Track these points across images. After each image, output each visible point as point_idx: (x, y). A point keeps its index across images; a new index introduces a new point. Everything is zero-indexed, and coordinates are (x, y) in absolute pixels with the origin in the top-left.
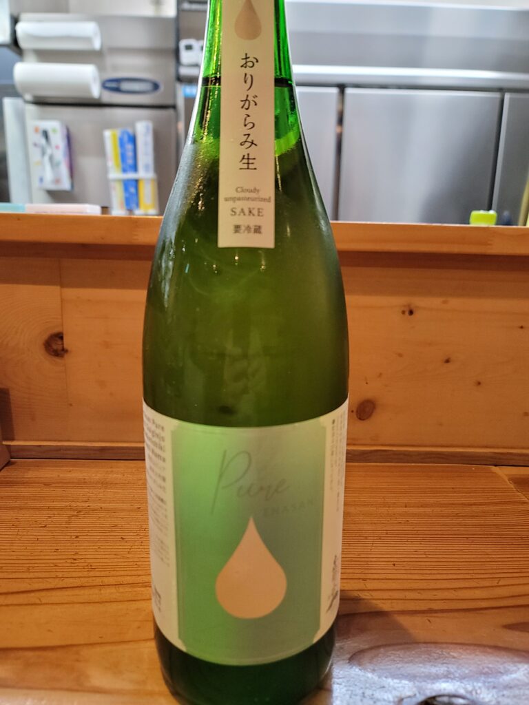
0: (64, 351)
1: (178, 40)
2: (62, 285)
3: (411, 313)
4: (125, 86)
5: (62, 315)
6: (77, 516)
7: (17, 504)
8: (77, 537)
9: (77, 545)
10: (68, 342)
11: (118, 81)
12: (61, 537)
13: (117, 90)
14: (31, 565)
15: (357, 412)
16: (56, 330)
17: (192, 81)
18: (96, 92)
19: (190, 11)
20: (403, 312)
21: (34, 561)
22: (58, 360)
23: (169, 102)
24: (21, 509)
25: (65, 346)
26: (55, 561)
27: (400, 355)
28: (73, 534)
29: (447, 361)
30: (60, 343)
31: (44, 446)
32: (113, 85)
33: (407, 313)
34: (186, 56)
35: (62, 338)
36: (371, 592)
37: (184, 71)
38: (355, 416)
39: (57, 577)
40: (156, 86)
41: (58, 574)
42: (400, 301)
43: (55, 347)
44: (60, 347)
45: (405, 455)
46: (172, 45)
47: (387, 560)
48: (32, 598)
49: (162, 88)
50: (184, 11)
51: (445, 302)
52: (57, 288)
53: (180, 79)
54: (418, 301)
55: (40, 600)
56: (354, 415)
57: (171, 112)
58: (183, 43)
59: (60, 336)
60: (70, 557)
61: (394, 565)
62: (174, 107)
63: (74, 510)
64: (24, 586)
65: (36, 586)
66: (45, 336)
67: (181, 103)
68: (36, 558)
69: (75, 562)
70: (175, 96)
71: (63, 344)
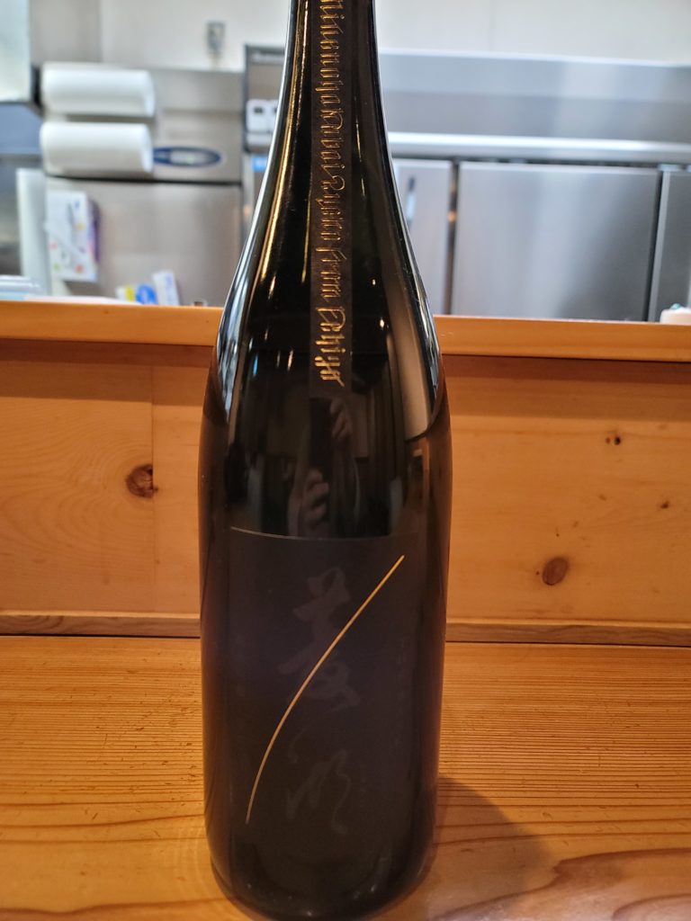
0: (153, 489)
1: (246, 99)
2: (155, 402)
3: (618, 441)
4: (176, 157)
5: (153, 441)
6: (183, 715)
7: (98, 698)
8: (188, 744)
9: (192, 754)
10: (158, 478)
11: (168, 150)
12: (168, 744)
13: (167, 162)
14: (133, 784)
15: (544, 574)
16: (144, 462)
17: (261, 151)
18: (147, 164)
19: (262, 64)
20: (608, 441)
21: (137, 778)
22: (144, 501)
23: (233, 176)
24: (104, 705)
25: (155, 484)
26: (167, 778)
27: (603, 498)
28: (182, 740)
29: (665, 506)
30: (148, 478)
31: (121, 618)
32: (163, 155)
33: (613, 442)
34: (254, 122)
35: (151, 472)
36: (617, 825)
37: (253, 140)
38: (541, 579)
39: (173, 801)
40: (214, 158)
41: (175, 796)
42: (603, 425)
43: (141, 484)
44: (147, 484)
45: (608, 632)
46: (238, 106)
47: (625, 779)
48: (146, 829)
49: (224, 160)
50: (255, 64)
51: (662, 428)
52: (148, 405)
53: (248, 149)
54: (626, 427)
55: (157, 833)
56: (540, 577)
57: (235, 190)
58: (252, 104)
59: (148, 470)
60: (186, 771)
61: (637, 785)
62: (239, 184)
63: (177, 706)
64: (132, 813)
65: (147, 814)
66: (128, 470)
67: (248, 180)
68: (139, 773)
69: (194, 779)
70: (241, 169)
71: (152, 480)
